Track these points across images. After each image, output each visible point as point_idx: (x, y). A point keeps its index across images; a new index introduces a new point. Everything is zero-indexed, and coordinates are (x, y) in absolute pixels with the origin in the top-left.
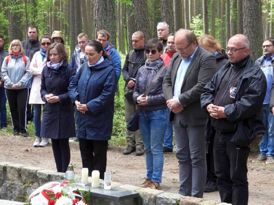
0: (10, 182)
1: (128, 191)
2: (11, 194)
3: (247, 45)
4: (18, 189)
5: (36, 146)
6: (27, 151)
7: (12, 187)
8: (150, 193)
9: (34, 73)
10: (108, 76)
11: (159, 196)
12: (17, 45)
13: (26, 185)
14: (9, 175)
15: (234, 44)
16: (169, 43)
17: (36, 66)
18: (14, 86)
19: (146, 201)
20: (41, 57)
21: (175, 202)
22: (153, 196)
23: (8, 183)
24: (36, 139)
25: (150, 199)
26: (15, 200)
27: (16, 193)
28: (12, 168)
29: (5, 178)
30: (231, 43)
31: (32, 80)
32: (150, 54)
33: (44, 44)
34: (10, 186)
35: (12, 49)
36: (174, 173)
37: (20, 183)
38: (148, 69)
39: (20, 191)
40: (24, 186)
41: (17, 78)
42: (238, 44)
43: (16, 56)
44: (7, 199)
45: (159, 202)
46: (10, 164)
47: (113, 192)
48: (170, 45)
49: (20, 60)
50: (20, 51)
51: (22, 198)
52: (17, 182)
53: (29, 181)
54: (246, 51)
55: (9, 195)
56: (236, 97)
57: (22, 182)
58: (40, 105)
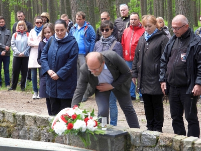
0: (28, 126)
1: (120, 131)
2: (29, 136)
3: (186, 22)
4: (34, 131)
5: (34, 99)
6: (29, 102)
7: (30, 130)
8: (136, 131)
9: (31, 45)
10: (72, 48)
11: (143, 133)
12: (22, 25)
13: (41, 128)
14: (27, 122)
15: (176, 24)
16: (132, 20)
17: (32, 40)
18: (21, 54)
19: (133, 137)
20: (36, 33)
21: (156, 138)
22: (139, 134)
23: (26, 128)
24: (34, 94)
25: (136, 136)
26: (33, 140)
27: (33, 134)
28: (29, 116)
29: (24, 124)
30: (174, 24)
31: (29, 50)
32: (105, 32)
33: (37, 23)
34: (28, 129)
35: (19, 28)
36: (140, 115)
37: (36, 127)
38: (103, 43)
39: (36, 133)
40: (39, 129)
41: (23, 49)
42: (180, 24)
43: (22, 33)
44: (26, 139)
45: (144, 138)
46: (27, 114)
47: (109, 132)
48: (133, 21)
49: (25, 35)
50: (25, 29)
51: (38, 138)
52: (34, 127)
53: (43, 125)
54: (186, 27)
55: (28, 136)
56: (187, 60)
57: (37, 126)
58: (36, 68)
